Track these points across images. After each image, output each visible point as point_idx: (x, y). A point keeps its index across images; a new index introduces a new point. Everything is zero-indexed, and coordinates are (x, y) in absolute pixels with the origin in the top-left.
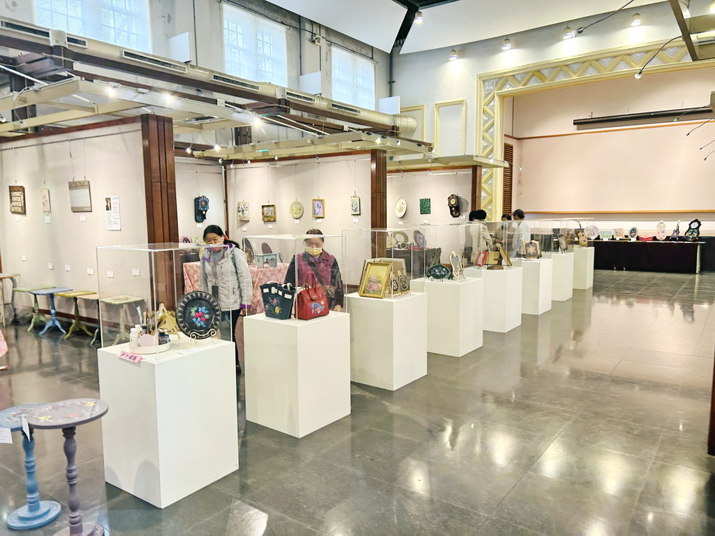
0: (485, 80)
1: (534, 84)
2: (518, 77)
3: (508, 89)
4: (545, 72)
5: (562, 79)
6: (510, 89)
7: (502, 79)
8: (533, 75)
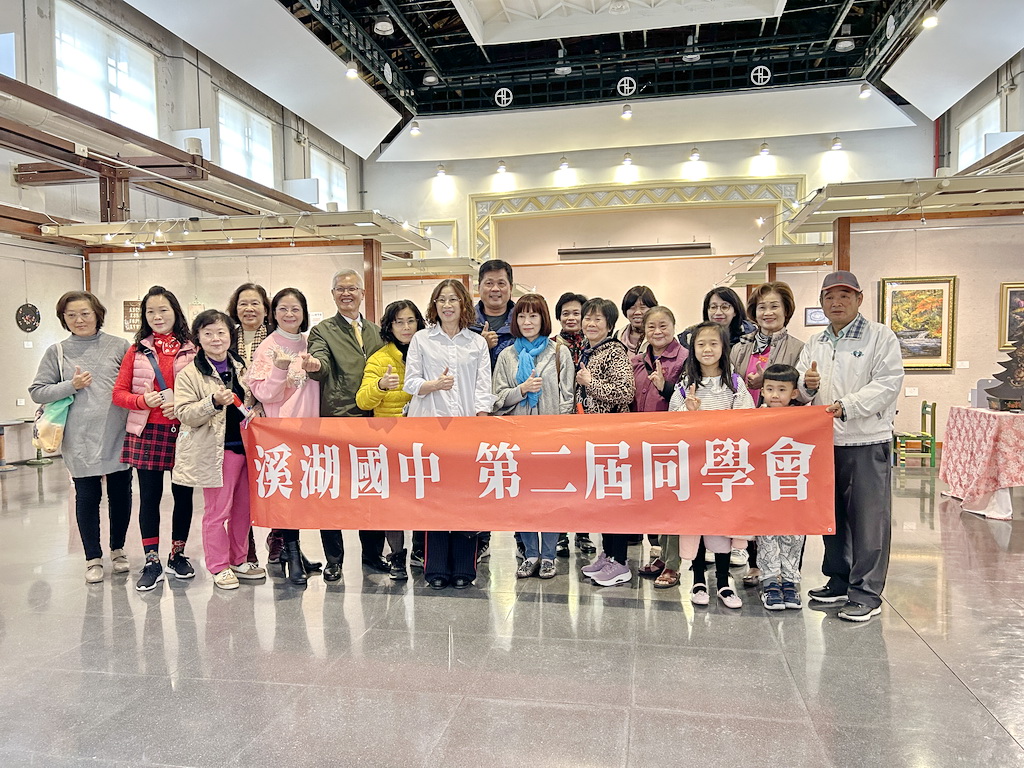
0: (478, 201)
1: (530, 211)
2: (515, 203)
3: (503, 213)
4: (543, 200)
5: (559, 209)
6: (506, 214)
7: (496, 202)
8: (530, 202)
